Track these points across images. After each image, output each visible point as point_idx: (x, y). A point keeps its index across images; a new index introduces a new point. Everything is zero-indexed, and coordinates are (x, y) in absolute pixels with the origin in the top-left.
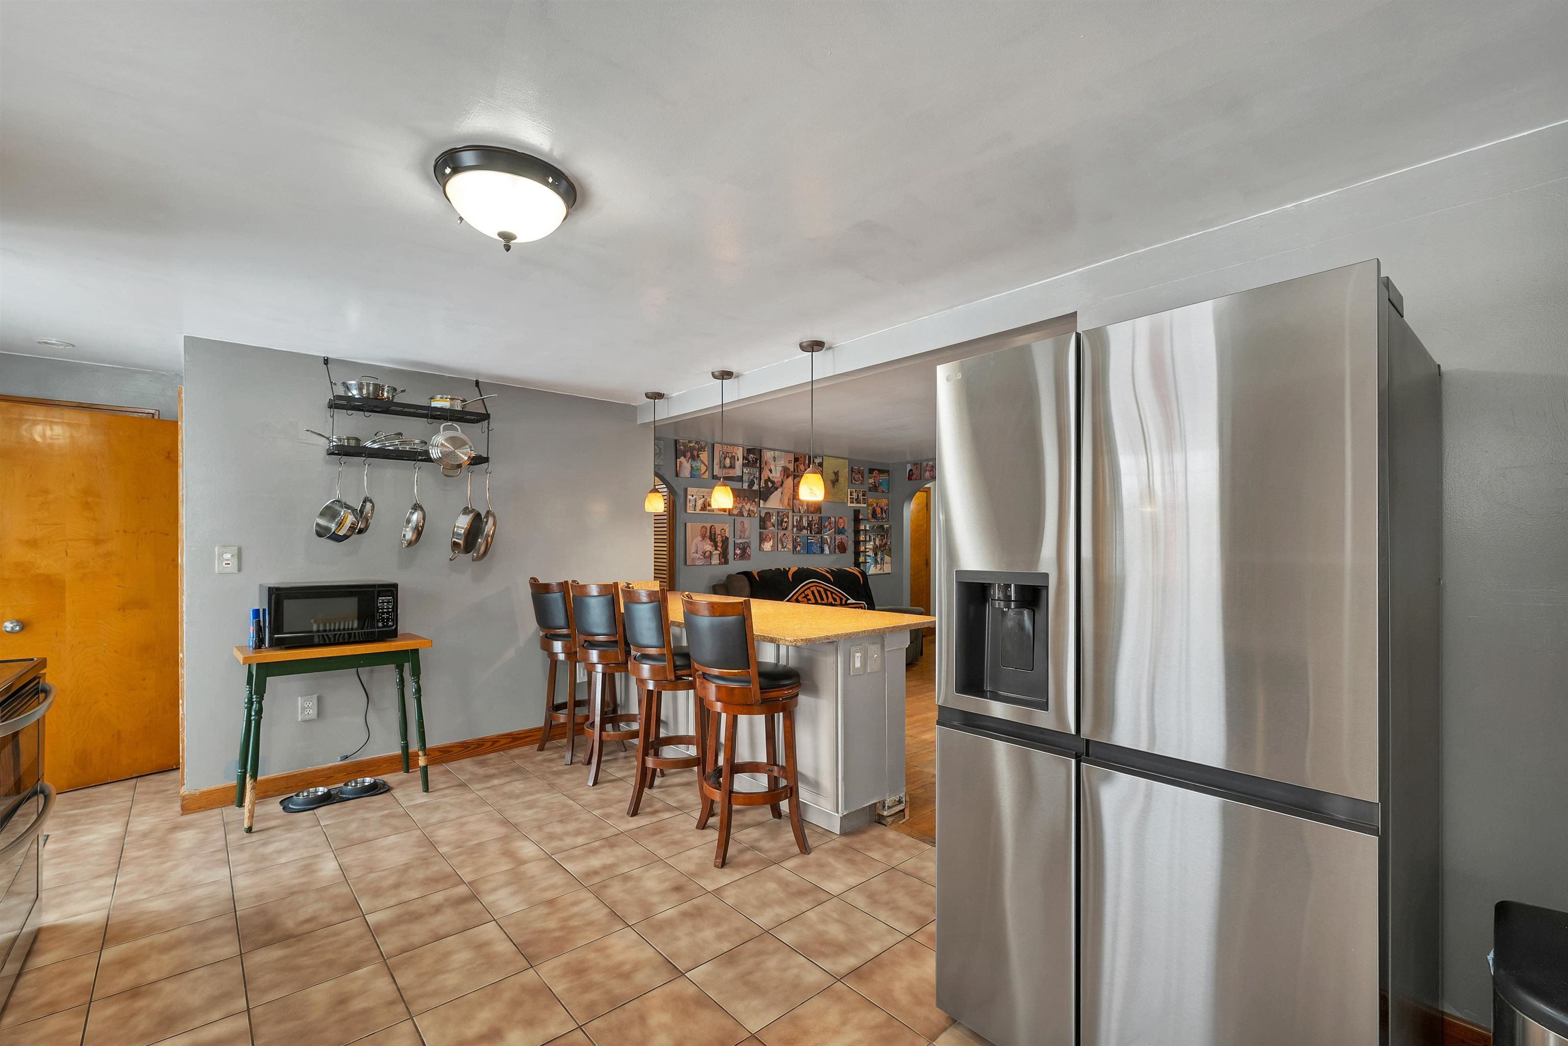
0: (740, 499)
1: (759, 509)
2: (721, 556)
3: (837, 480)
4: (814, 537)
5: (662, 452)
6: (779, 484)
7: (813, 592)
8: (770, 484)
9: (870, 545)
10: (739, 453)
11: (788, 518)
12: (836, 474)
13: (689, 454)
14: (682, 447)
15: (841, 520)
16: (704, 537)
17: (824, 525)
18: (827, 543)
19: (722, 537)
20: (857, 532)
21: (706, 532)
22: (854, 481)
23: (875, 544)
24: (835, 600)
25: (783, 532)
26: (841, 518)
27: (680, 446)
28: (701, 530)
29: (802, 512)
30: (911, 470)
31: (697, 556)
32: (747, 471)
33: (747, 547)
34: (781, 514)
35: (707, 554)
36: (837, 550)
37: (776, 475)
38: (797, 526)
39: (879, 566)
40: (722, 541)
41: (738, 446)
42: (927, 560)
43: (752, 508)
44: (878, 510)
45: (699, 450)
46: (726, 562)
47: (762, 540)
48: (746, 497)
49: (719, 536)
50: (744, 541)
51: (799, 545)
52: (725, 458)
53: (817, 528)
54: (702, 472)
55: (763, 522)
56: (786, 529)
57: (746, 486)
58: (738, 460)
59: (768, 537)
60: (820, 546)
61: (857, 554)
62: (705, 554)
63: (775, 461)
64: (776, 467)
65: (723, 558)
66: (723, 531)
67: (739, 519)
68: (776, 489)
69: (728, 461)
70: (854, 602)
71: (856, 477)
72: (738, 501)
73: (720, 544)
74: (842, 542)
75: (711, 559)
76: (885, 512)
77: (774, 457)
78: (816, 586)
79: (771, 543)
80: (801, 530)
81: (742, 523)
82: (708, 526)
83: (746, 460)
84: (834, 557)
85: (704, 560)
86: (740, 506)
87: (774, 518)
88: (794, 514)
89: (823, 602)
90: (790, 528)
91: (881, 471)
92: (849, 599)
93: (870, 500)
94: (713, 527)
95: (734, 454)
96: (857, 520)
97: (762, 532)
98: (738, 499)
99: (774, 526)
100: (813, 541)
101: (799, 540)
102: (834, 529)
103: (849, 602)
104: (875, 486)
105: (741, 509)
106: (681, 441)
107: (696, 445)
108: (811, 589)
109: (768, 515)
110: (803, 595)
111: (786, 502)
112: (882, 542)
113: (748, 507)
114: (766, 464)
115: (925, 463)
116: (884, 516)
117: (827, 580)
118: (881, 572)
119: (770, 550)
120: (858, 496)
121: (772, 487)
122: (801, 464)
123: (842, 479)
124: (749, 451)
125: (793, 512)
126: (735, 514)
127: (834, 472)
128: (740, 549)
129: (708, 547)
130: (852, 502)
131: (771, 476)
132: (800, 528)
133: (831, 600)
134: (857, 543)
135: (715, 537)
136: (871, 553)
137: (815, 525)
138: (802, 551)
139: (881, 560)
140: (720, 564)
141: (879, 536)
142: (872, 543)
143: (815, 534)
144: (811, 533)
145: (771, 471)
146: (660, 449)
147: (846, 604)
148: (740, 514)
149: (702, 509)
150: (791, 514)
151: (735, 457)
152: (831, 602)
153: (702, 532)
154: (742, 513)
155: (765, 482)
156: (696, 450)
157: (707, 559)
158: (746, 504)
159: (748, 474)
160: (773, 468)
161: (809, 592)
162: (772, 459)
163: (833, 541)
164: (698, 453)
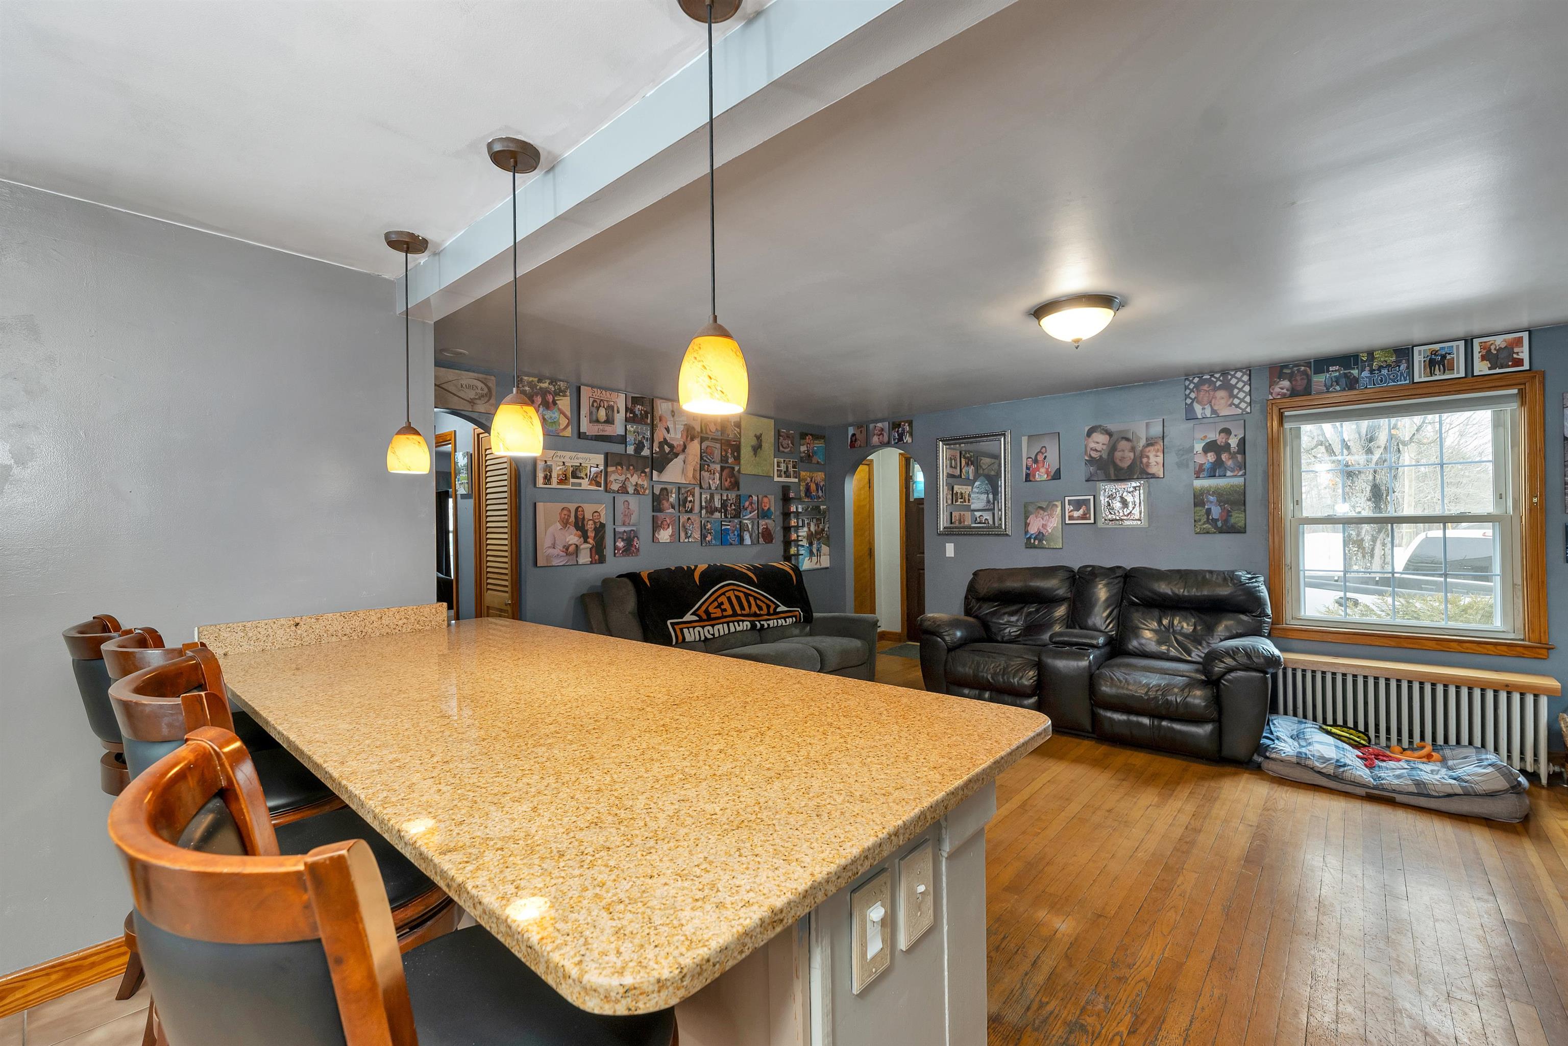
0: (622, 468)
1: (652, 483)
2: (594, 551)
3: (760, 446)
4: (730, 522)
6: (680, 449)
7: (729, 599)
8: (667, 449)
9: (803, 532)
10: (620, 402)
11: (693, 496)
12: (759, 438)
13: (539, 400)
14: (527, 388)
15: (766, 500)
16: (565, 523)
17: (743, 506)
18: (748, 530)
19: (595, 523)
20: (786, 515)
21: (569, 516)
22: (781, 449)
23: (809, 530)
24: (760, 608)
25: (686, 516)
26: (766, 497)
27: (523, 386)
28: (560, 514)
29: (713, 488)
30: (854, 435)
31: (555, 552)
32: (632, 429)
33: (634, 537)
34: (683, 491)
35: (572, 549)
36: (761, 540)
37: (676, 436)
38: (706, 507)
39: (814, 559)
40: (596, 529)
41: (618, 391)
42: (871, 549)
43: (640, 482)
44: (813, 486)
45: (556, 394)
46: (602, 560)
47: (656, 526)
48: (632, 465)
49: (591, 522)
50: (629, 529)
51: (710, 533)
52: (598, 408)
53: (734, 509)
54: (562, 427)
55: (657, 502)
56: (691, 511)
57: (631, 450)
58: (618, 412)
59: (665, 523)
60: (738, 535)
61: (787, 543)
62: (567, 549)
63: (673, 416)
64: (675, 424)
65: (597, 553)
66: (595, 514)
67: (620, 499)
68: (676, 455)
69: (602, 414)
70: (786, 609)
71: (785, 442)
72: (619, 472)
73: (591, 534)
74: (767, 528)
75: (577, 557)
76: (822, 490)
77: (673, 411)
78: (734, 590)
79: (670, 530)
80: (712, 513)
81: (626, 502)
82: (572, 507)
83: (631, 413)
84: (756, 549)
85: (566, 558)
86: (623, 478)
87: (674, 495)
88: (701, 490)
89: (743, 612)
90: (697, 509)
91: (816, 437)
92: (779, 606)
93: (803, 473)
94: (580, 509)
95: (612, 403)
96: (786, 500)
97: (657, 516)
98: (619, 468)
99: (673, 507)
100: (729, 527)
101: (709, 526)
102: (756, 511)
103: (779, 610)
104: (809, 456)
105: (624, 483)
106: (526, 378)
107: (550, 386)
108: (726, 595)
109: (665, 493)
110: (716, 604)
111: (690, 474)
112: (818, 527)
113: (634, 479)
114: (660, 420)
115: (872, 426)
116: (820, 493)
117: (749, 581)
118: (818, 566)
119: (668, 541)
120: (787, 467)
121: (669, 453)
122: (711, 422)
124: (635, 400)
125: (701, 487)
126: (614, 490)
127: (756, 436)
128: (623, 540)
129: (572, 538)
130: (780, 476)
131: (668, 437)
132: (711, 511)
133: (754, 608)
134: (787, 529)
135: (583, 524)
136: (805, 543)
137: (731, 505)
138: (714, 542)
139: (818, 550)
140: (591, 563)
141: (815, 520)
142: (806, 529)
143: (731, 517)
144: (726, 516)
145: (668, 430)
146: (489, 389)
147: (775, 613)
148: (623, 490)
149: (561, 482)
150: (697, 490)
151: (613, 407)
152: (755, 612)
153: (563, 516)
154: (625, 488)
155: (661, 445)
156: (550, 393)
157: (571, 557)
158: (632, 476)
159: (634, 432)
160: (671, 426)
161: (723, 599)
162: (669, 413)
163: (756, 527)
164: (554, 398)
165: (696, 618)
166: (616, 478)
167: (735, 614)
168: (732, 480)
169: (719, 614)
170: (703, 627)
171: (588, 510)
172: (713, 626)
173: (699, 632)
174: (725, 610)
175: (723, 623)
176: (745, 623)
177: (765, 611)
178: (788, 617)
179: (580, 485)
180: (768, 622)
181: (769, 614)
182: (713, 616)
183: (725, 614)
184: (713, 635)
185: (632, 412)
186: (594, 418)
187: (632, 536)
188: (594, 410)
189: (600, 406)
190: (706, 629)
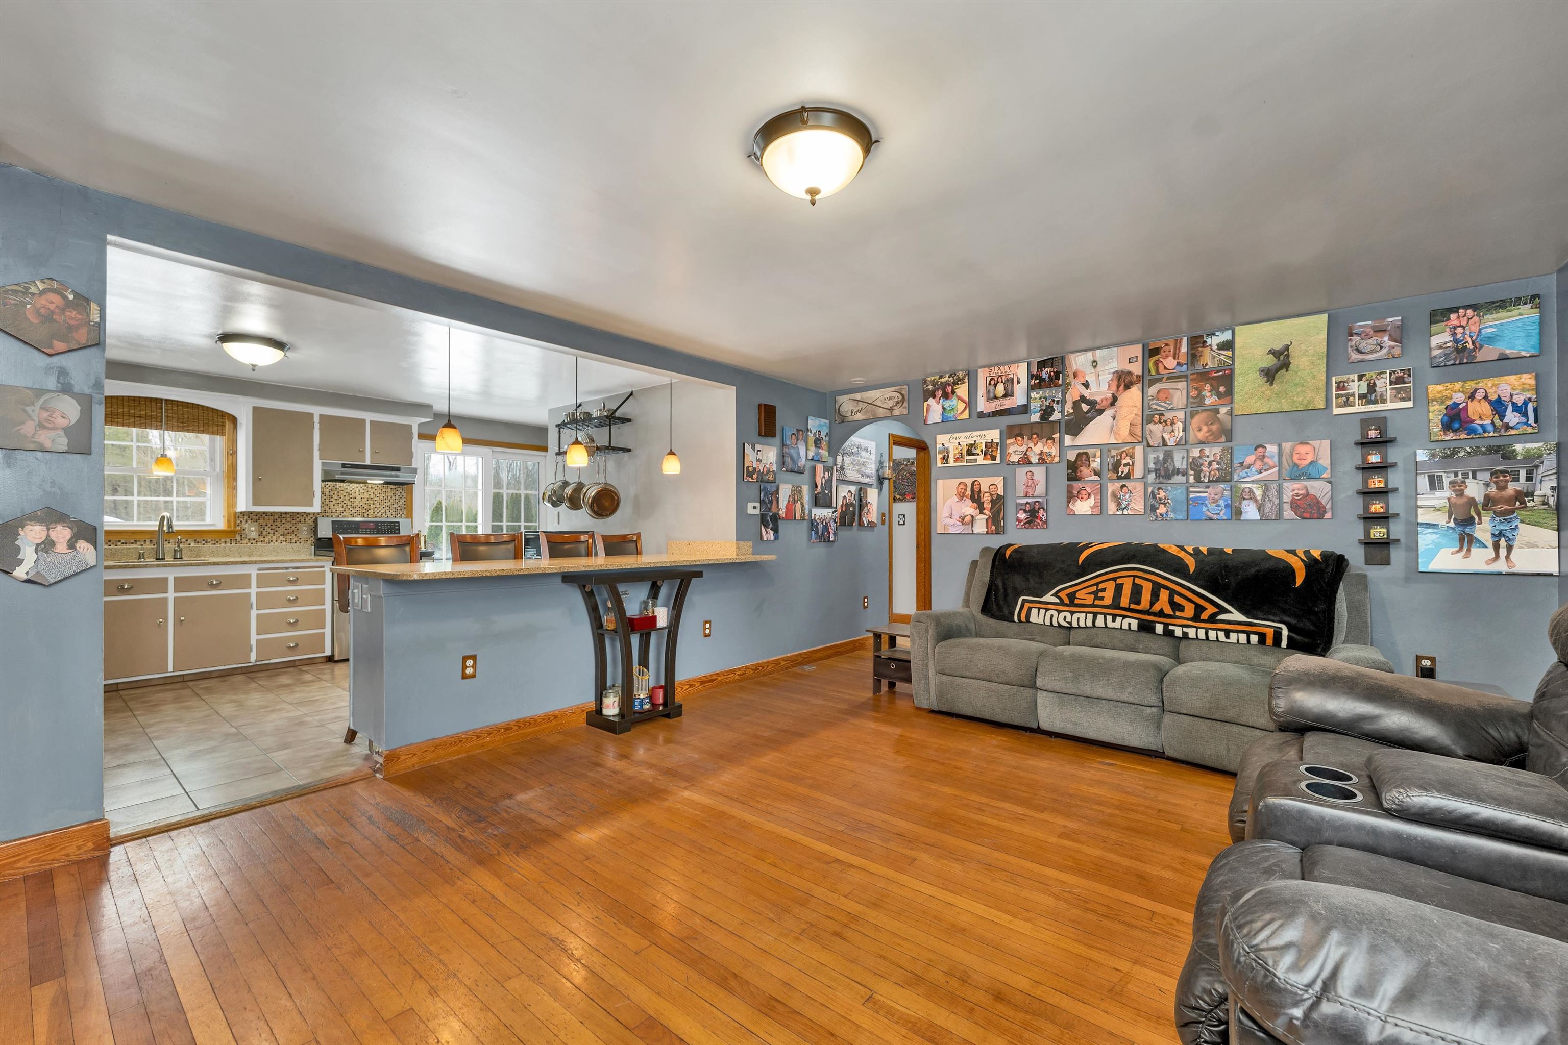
0: (1023, 438)
1: (1064, 449)
2: (990, 521)
3: (1286, 365)
5: (906, 398)
6: (1107, 403)
7: (1119, 588)
8: (1085, 407)
9: (1436, 499)
10: (1021, 372)
11: (1132, 457)
12: (1281, 353)
13: (940, 393)
14: (930, 387)
15: (1305, 449)
16: (962, 496)
17: (1242, 464)
18: (1253, 498)
19: (991, 495)
20: (1367, 471)
21: (965, 490)
22: (1354, 357)
23: (1462, 496)
24: (1176, 607)
25: (1118, 484)
26: (1305, 444)
27: (928, 386)
28: (957, 488)
29: (1171, 444)
31: (952, 521)
32: (1038, 396)
33: (1039, 509)
34: (1115, 453)
35: (967, 519)
36: (1288, 513)
37: (1100, 389)
38: (1156, 470)
40: (992, 501)
41: (1018, 361)
43: (1046, 450)
44: (1479, 408)
45: (955, 383)
46: (1000, 531)
47: (1071, 497)
48: (1034, 434)
49: (987, 495)
50: (1034, 500)
51: (1165, 504)
52: (995, 385)
53: (1218, 469)
54: (959, 411)
55: (1074, 471)
57: (1035, 418)
58: (1019, 382)
59: (1083, 492)
60: (1226, 506)
61: (1369, 520)
62: (963, 520)
63: (1095, 367)
64: (1097, 376)
65: (993, 524)
66: (992, 487)
67: (1021, 472)
68: (1100, 412)
69: (1000, 389)
70: (1243, 618)
71: (1367, 343)
72: (1019, 442)
73: (987, 505)
74: (1310, 495)
75: (973, 527)
76: (1519, 410)
77: (1094, 361)
78: (1135, 576)
79: (1092, 501)
80: (1168, 476)
81: (1029, 473)
82: (968, 481)
83: (1035, 380)
84: (1273, 526)
85: (963, 527)
86: (1024, 448)
87: (1098, 460)
88: (1148, 449)
89: (1134, 607)
90: (1138, 472)
92: (1230, 612)
93: (1435, 388)
94: (976, 483)
95: (1012, 376)
96: (1373, 443)
97: (1073, 485)
98: (1019, 438)
99: (1097, 474)
101: (1162, 495)
102: (1277, 469)
103: (1223, 617)
104: (1465, 349)
105: (1026, 454)
106: (929, 379)
107: (951, 378)
108: (1119, 581)
109: (1084, 457)
110: (1094, 589)
111: (1125, 432)
112: (1502, 488)
113: (1039, 447)
114: (1076, 377)
116: (1513, 418)
118: (1501, 566)
119: (1089, 513)
120: (1372, 387)
121: (1088, 411)
122: (1167, 356)
123: (1304, 359)
124: (1041, 365)
125: (1147, 445)
126: (1013, 462)
128: (1025, 511)
129: (968, 508)
130: (1346, 404)
131: (1086, 393)
132: (1163, 473)
133: (1163, 606)
134: (1368, 496)
135: (979, 497)
136: (1440, 520)
137: (1210, 464)
138: (1173, 516)
140: (987, 533)
141: (1486, 476)
142: (1443, 493)
143: (1209, 482)
144: (1198, 480)
145: (1086, 385)
146: (903, 395)
147: (1212, 619)
148: (1025, 461)
149: (957, 460)
150: (1139, 450)
151: (1012, 380)
152: (1161, 610)
153: (960, 490)
154: (1028, 458)
155: (1076, 405)
156: (949, 385)
157: (966, 526)
158: (1035, 445)
159: (1040, 398)
160: (1091, 379)
161: (1110, 587)
162: (1090, 363)
163: (1273, 494)
164: (953, 388)
165: (1057, 600)
166: (1015, 450)
167: (1116, 605)
168: (1214, 427)
169: (1090, 599)
170: (1059, 612)
171: (985, 483)
172: (1072, 613)
173: (1052, 616)
174: (1102, 598)
175: (1087, 613)
176: (1127, 621)
177: (1189, 611)
178: (1234, 631)
179: (976, 460)
180: (1185, 630)
181: (1196, 618)
182: (1076, 601)
183: (1097, 602)
184: (1070, 623)
185: (1037, 377)
186: (992, 395)
187: (1037, 507)
188: (992, 388)
189: (998, 382)
190: (1062, 615)
